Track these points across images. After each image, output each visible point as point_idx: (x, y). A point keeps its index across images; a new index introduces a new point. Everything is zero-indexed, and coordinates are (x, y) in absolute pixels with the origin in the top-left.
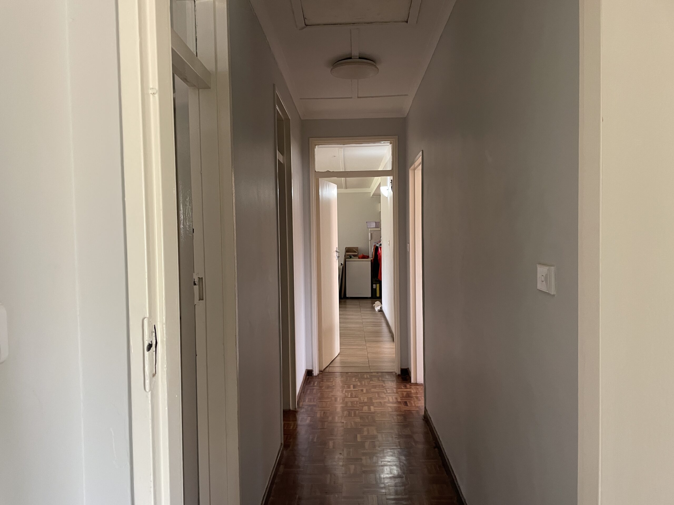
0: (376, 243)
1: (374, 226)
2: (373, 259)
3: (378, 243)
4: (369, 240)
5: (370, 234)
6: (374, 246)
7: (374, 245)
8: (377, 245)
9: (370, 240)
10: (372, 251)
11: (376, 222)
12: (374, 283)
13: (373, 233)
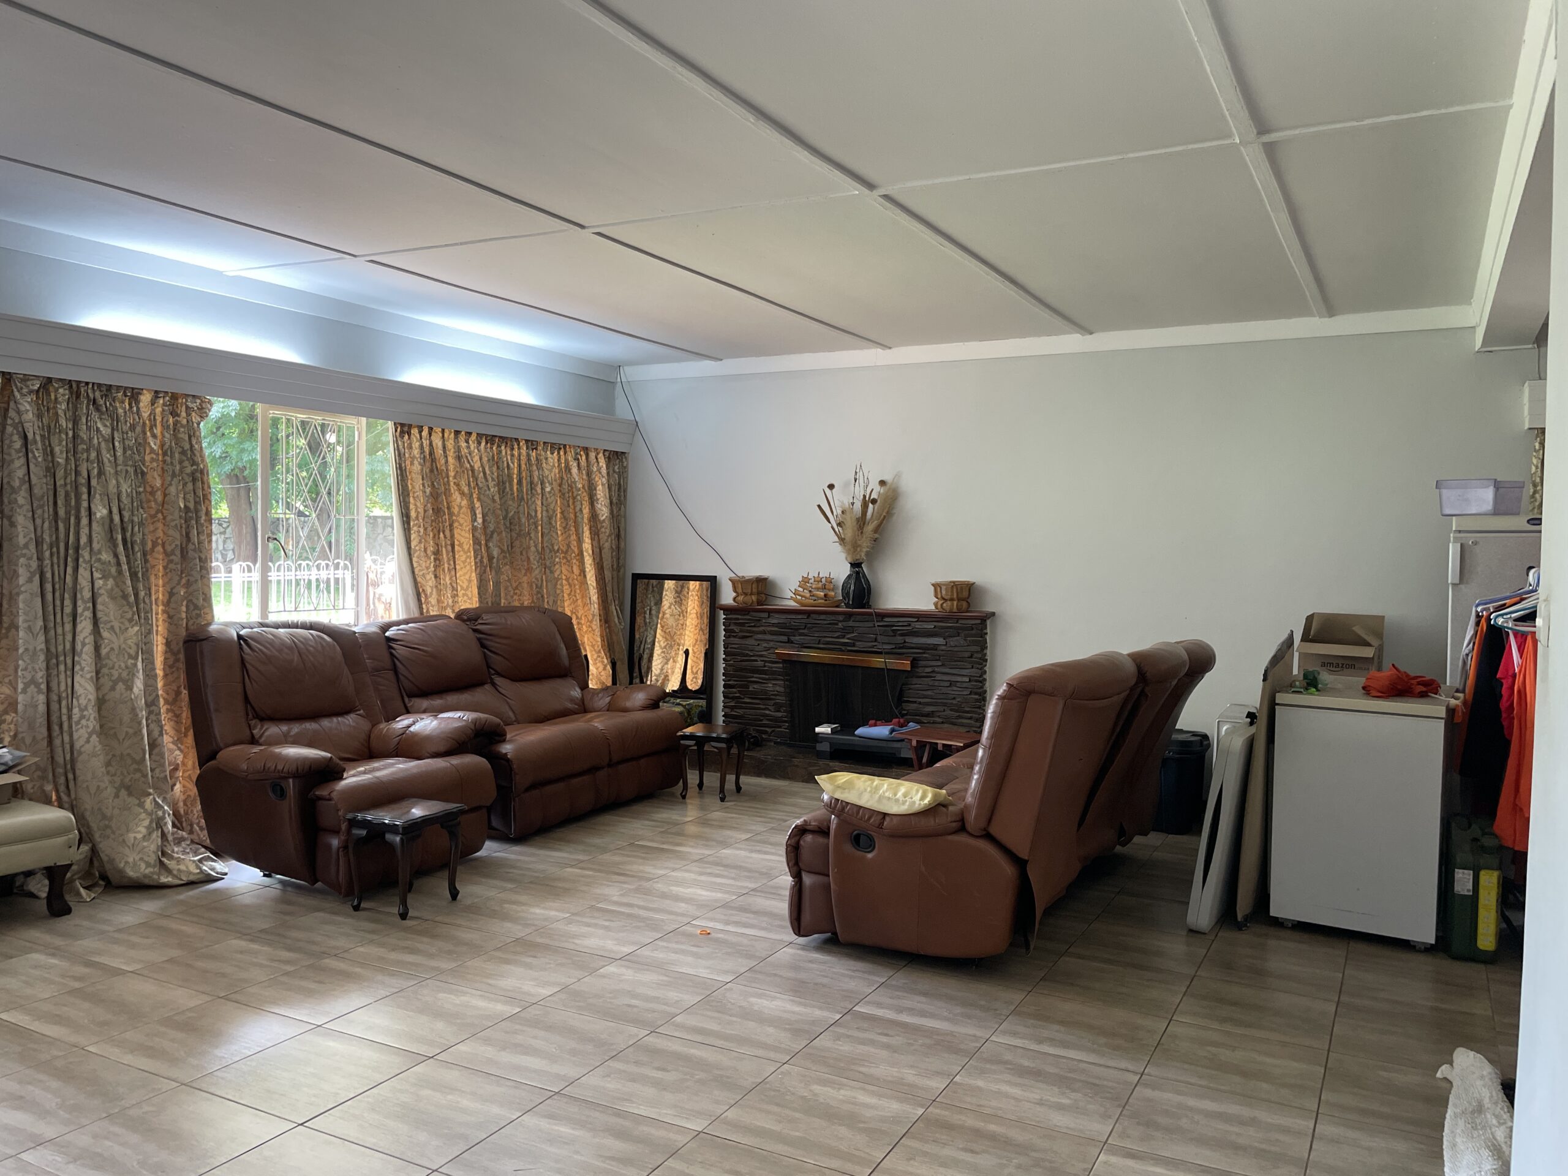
0: (1491, 606)
1: (1488, 506)
2: (1465, 703)
3: (1503, 607)
4: (1449, 582)
5: (1453, 550)
6: (1478, 624)
7: (1478, 616)
8: (1500, 621)
9: (1454, 585)
10: (1465, 649)
11: (1497, 485)
12: (1459, 858)
13: (1475, 543)
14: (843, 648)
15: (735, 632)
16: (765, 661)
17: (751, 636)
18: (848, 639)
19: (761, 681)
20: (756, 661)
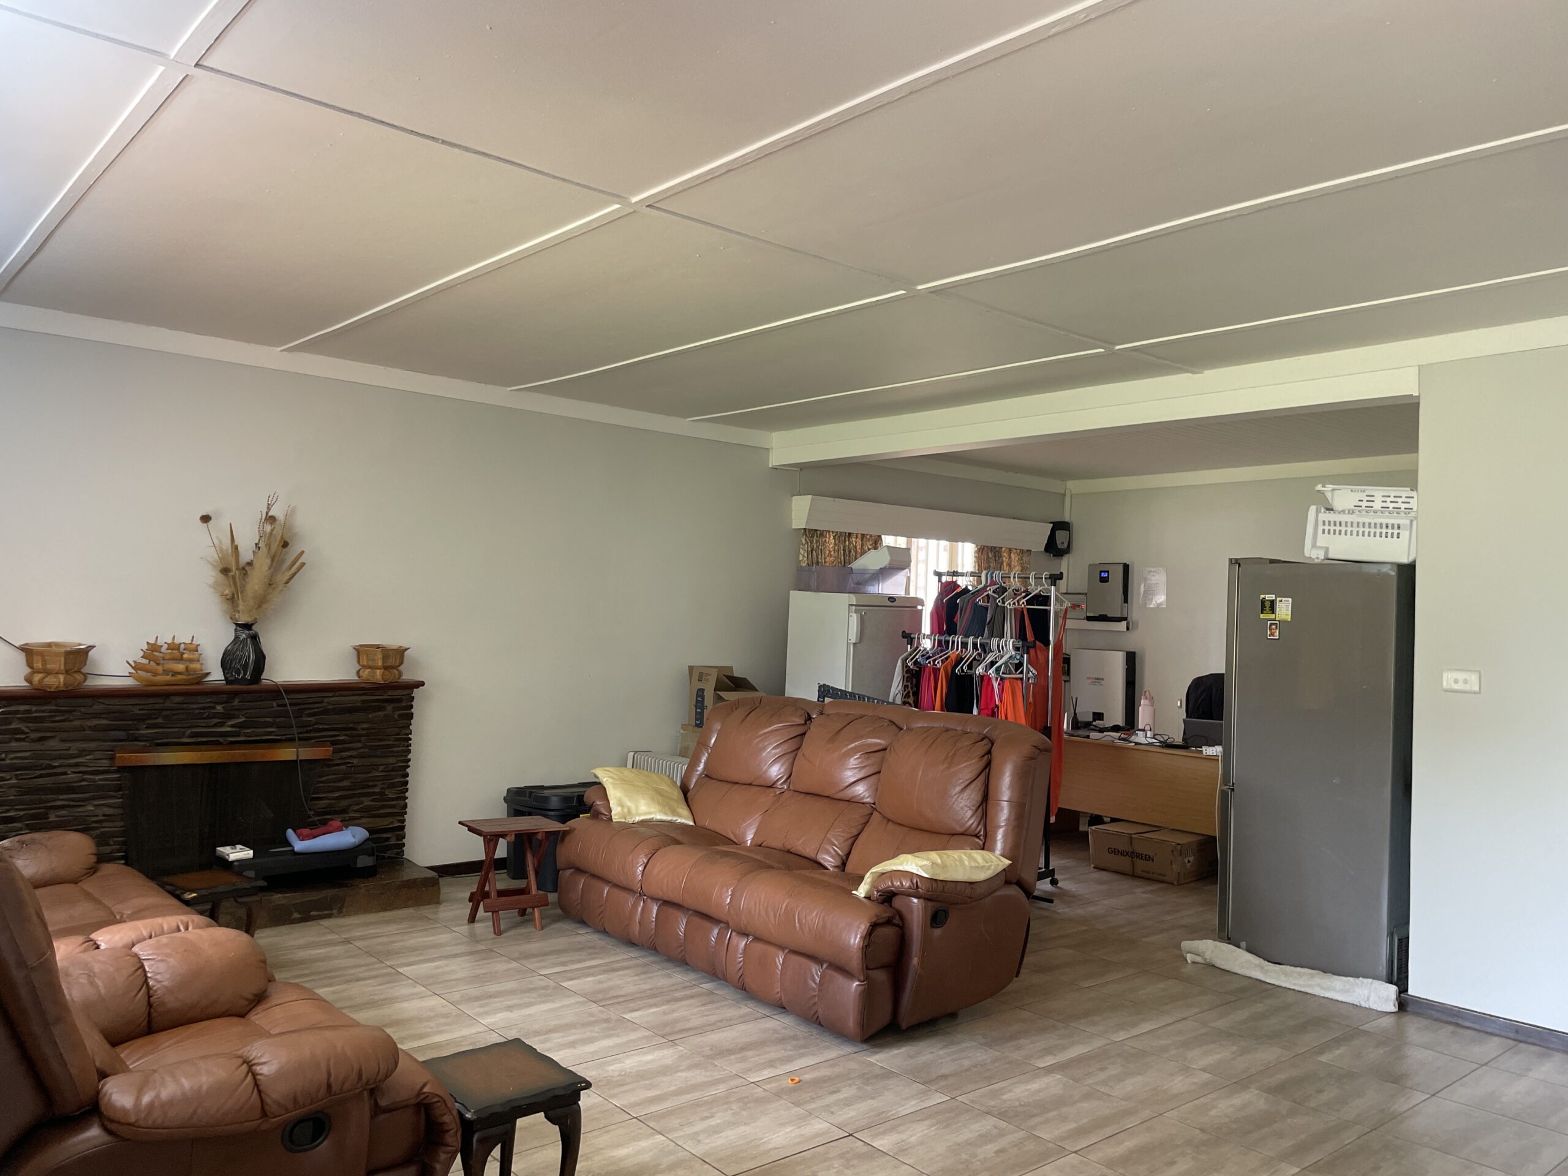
9: (854, 643)
14: (221, 739)
15: (23, 733)
16: (84, 773)
17: (54, 737)
18: (232, 726)
19: (71, 803)
20: (65, 774)
